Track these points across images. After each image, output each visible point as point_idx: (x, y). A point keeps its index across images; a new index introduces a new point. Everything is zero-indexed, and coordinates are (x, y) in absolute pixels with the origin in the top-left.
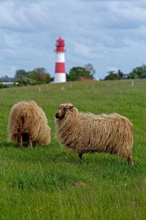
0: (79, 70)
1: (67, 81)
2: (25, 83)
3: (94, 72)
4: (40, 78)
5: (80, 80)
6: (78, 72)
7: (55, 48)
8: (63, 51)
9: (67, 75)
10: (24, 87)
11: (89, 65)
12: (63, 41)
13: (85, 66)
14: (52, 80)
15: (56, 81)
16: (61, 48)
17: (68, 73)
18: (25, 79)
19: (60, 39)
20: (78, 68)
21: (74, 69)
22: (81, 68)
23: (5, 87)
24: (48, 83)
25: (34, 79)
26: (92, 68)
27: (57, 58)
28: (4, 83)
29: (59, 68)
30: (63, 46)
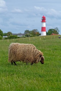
0: (52, 30)
1: (47, 35)
2: (27, 36)
3: (59, 31)
4: (35, 34)
5: (52, 35)
6: (52, 31)
7: (42, 20)
8: (45, 22)
9: (46, 32)
10: (27, 38)
11: (57, 28)
12: (45, 17)
13: (55, 28)
14: (40, 34)
15: (42, 35)
16: (44, 20)
17: (47, 32)
18: (28, 34)
19: (44, 16)
20: (52, 29)
21: (50, 30)
22: (53, 29)
23: (19, 37)
24: (38, 36)
25: (32, 34)
26: (58, 29)
27: (42, 25)
28: (18, 36)
29: (43, 29)
30: (45, 20)
